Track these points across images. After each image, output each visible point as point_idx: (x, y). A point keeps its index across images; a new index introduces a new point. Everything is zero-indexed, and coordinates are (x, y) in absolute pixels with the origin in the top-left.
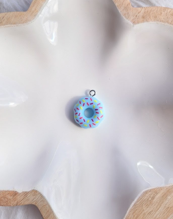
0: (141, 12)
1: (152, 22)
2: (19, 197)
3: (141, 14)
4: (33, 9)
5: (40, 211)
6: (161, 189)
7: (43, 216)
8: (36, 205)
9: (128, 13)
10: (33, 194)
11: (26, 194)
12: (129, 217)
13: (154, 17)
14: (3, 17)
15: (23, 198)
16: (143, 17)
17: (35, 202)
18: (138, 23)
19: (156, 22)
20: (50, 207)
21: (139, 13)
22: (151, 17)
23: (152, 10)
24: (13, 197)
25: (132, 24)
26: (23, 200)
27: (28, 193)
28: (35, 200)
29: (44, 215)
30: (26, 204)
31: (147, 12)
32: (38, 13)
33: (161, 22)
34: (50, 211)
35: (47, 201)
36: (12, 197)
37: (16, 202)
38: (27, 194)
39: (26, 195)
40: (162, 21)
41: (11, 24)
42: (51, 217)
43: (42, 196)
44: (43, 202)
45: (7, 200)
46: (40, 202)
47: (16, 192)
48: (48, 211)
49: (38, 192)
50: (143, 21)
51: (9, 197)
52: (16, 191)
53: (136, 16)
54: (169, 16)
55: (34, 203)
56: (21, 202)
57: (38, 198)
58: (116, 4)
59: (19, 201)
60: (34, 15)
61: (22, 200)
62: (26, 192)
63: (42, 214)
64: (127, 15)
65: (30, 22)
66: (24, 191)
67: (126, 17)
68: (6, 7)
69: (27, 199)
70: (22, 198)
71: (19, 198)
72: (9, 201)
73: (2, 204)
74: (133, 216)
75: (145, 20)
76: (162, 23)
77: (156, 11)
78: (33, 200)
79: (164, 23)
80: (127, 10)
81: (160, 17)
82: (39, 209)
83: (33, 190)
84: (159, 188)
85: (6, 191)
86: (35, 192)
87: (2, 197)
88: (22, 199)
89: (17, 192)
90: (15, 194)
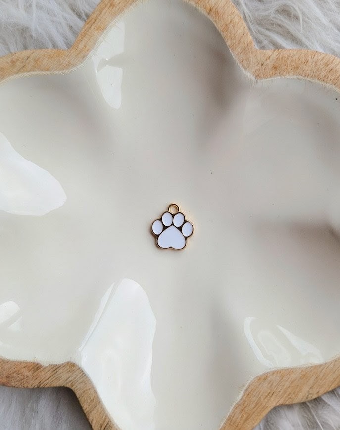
0: (271, 58)
1: (289, 77)
2: (43, 373)
3: (271, 62)
4: (81, 46)
5: (79, 399)
6: (291, 371)
7: (84, 408)
8: (72, 388)
9: (248, 59)
10: (68, 370)
11: (55, 368)
12: (233, 417)
13: (295, 68)
14: (28, 58)
15: (50, 376)
16: (275, 68)
17: (71, 383)
18: (266, 77)
19: (298, 77)
20: (95, 392)
21: (267, 60)
22: (288, 68)
23: (292, 55)
24: (34, 372)
25: (254, 79)
26: (50, 379)
27: (60, 368)
28: (70, 379)
29: (85, 406)
30: (55, 386)
31: (282, 58)
32: (90, 54)
33: (306, 78)
34: (97, 401)
35: (91, 383)
36: (30, 373)
37: (38, 381)
38: (58, 370)
39: (55, 370)
40: (308, 75)
41: (42, 71)
42: (98, 411)
43: (83, 374)
44: (84, 384)
45: (22, 377)
46: (79, 384)
47: (37, 364)
48: (93, 401)
49: (77, 365)
50: (274, 74)
51: (27, 373)
52: (38, 362)
53: (262, 65)
54: (321, 67)
55: (68, 386)
56: (46, 382)
57: (76, 377)
58: (228, 43)
59: (43, 381)
60: (83, 55)
61: (48, 379)
62: (56, 365)
63: (82, 405)
64: (245, 63)
65: (75, 69)
66: (52, 363)
67: (243, 65)
68: (34, 35)
69: (57, 377)
70: (48, 375)
71: (43, 375)
72: (25, 380)
73: (12, 384)
74: (240, 416)
75: (278, 73)
76: (308, 79)
77: (298, 57)
78: (67, 380)
79: (311, 80)
80: (247, 54)
81: (305, 67)
82: (78, 396)
83: (68, 363)
84: (288, 369)
85: (21, 363)
86: (72, 366)
87: (13, 373)
88: (48, 377)
89: (41, 365)
90: (37, 367)
